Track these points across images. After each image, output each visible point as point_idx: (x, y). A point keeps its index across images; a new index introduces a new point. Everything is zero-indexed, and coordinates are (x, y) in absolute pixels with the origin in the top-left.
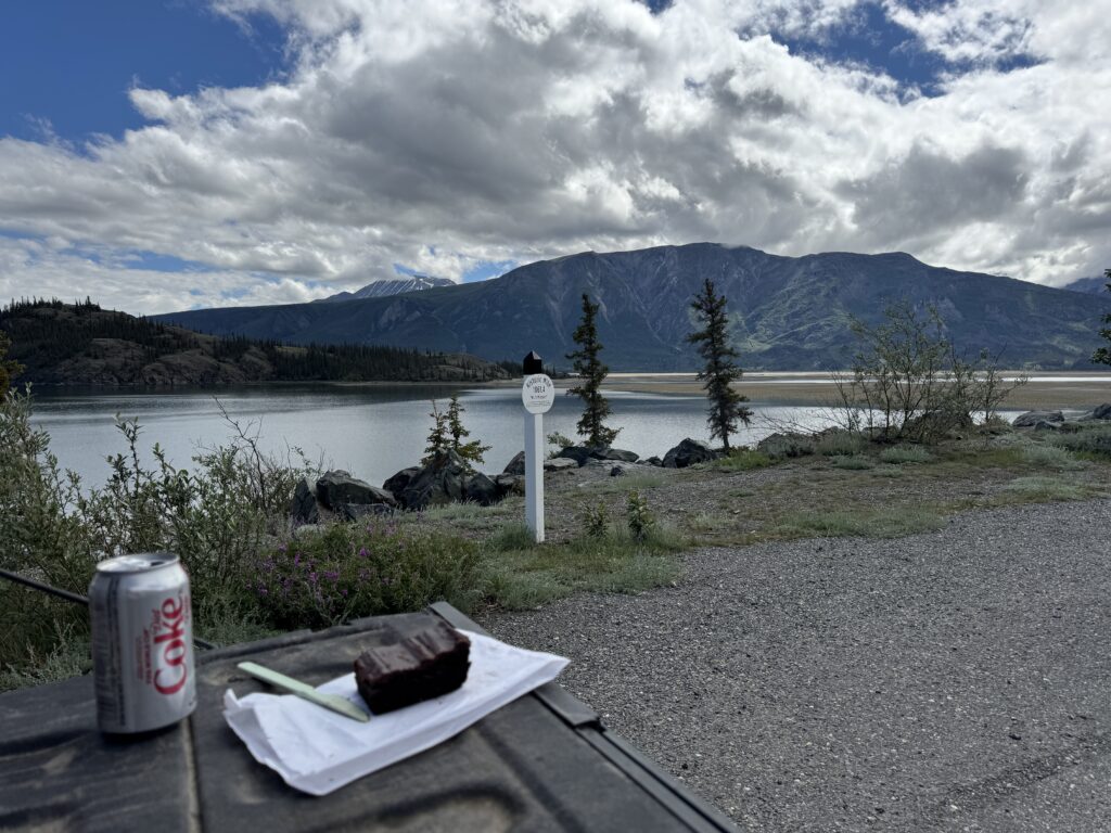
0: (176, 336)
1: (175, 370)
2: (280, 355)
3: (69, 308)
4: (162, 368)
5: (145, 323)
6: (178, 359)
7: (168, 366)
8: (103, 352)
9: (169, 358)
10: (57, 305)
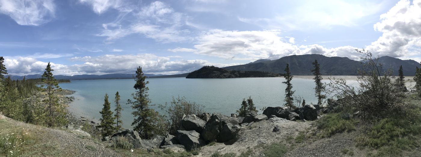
0: (225, 71)
1: (225, 76)
2: (240, 73)
3: (210, 67)
4: (223, 76)
5: (221, 68)
6: (225, 74)
7: (224, 75)
8: (215, 73)
9: (224, 74)
10: (209, 66)
